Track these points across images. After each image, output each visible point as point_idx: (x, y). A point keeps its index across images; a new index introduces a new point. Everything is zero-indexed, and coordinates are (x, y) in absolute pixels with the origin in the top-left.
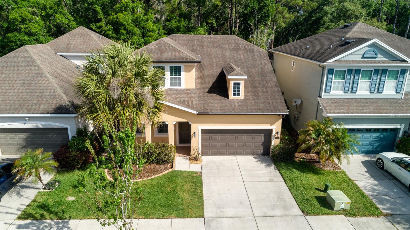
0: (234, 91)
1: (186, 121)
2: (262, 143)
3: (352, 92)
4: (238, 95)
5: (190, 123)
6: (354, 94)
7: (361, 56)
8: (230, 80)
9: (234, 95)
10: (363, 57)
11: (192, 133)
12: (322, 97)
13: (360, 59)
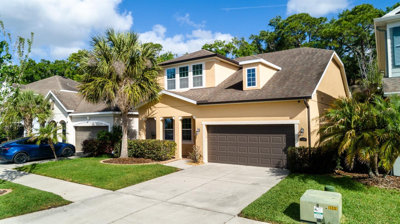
2: (283, 149)
4: (254, 84)
5: (194, 117)
8: (243, 66)
12: (390, 76)
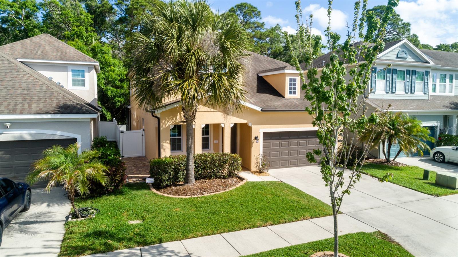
0: (290, 89)
1: (244, 121)
3: (392, 92)
4: (295, 93)
5: (250, 125)
6: (394, 95)
7: (396, 56)
8: (286, 75)
9: (291, 93)
10: (397, 57)
11: (253, 138)
12: (369, 98)
13: (395, 59)
